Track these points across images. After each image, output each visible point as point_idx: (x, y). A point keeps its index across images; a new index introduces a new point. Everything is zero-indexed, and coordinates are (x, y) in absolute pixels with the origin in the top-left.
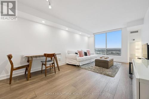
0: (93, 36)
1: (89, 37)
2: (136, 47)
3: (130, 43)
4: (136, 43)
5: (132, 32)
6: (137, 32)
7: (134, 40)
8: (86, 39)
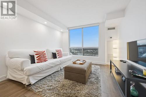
0: (68, 31)
1: (62, 33)
2: (114, 46)
3: (108, 41)
4: (114, 42)
5: (109, 29)
6: (114, 28)
7: (111, 38)
8: (58, 34)
